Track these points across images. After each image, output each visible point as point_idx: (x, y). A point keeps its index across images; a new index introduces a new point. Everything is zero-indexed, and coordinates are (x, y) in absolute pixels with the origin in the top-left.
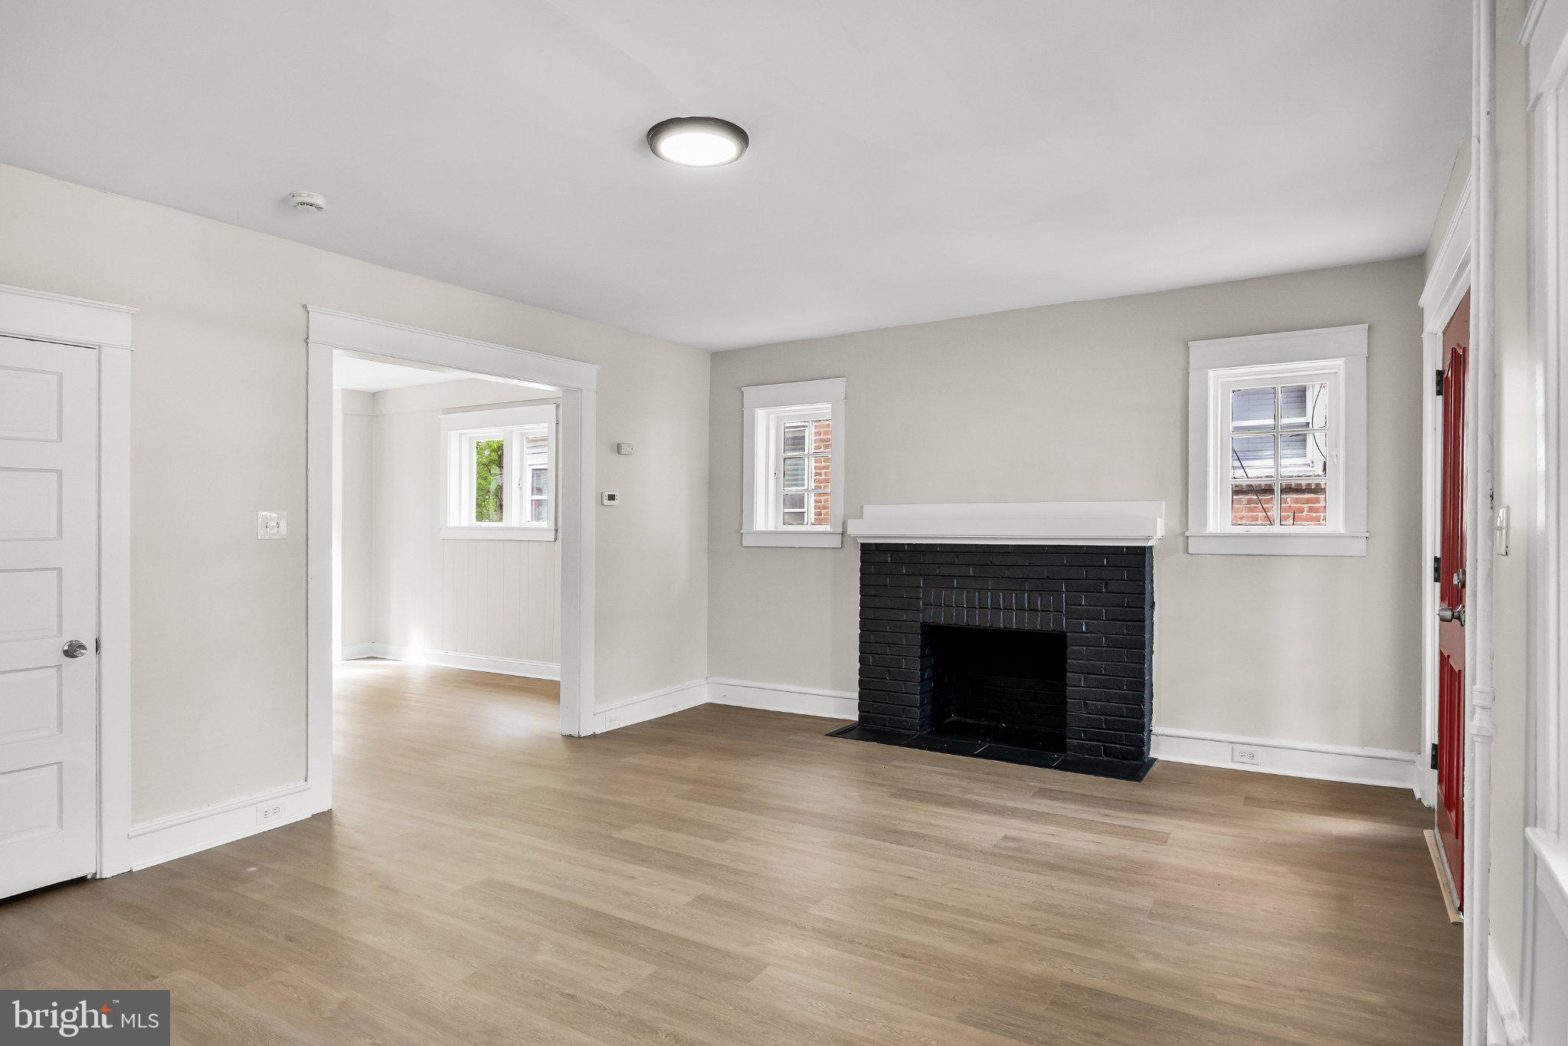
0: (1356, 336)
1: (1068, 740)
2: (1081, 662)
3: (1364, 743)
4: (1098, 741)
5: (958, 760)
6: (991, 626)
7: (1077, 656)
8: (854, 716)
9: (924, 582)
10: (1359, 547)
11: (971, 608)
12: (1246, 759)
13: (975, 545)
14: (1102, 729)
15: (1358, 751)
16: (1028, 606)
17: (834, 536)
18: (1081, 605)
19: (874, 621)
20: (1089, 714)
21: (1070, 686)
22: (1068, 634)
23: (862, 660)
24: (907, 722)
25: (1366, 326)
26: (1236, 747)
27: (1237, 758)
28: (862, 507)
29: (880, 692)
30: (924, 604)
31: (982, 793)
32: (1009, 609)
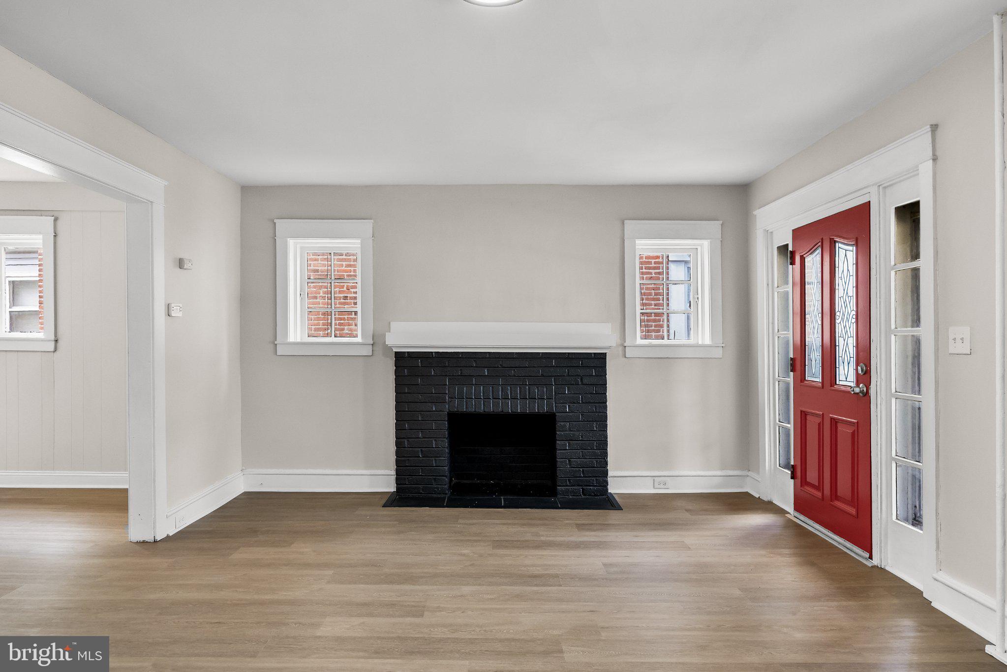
0: (715, 227)
1: (558, 487)
2: (566, 432)
3: (722, 469)
4: (578, 485)
5: (499, 512)
6: (502, 411)
7: (563, 428)
8: (392, 488)
9: (449, 382)
10: (718, 353)
11: (487, 398)
12: (662, 486)
13: (488, 352)
14: (582, 477)
15: (719, 473)
16: (529, 397)
17: (365, 346)
18: (565, 393)
19: (408, 413)
20: (572, 468)
21: (559, 450)
22: (556, 414)
23: (398, 444)
24: (438, 488)
25: (721, 222)
26: (655, 478)
27: (657, 485)
28: (390, 323)
29: (414, 468)
30: (449, 397)
31: (545, 534)
32: (514, 398)
